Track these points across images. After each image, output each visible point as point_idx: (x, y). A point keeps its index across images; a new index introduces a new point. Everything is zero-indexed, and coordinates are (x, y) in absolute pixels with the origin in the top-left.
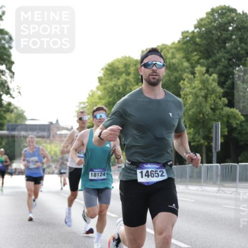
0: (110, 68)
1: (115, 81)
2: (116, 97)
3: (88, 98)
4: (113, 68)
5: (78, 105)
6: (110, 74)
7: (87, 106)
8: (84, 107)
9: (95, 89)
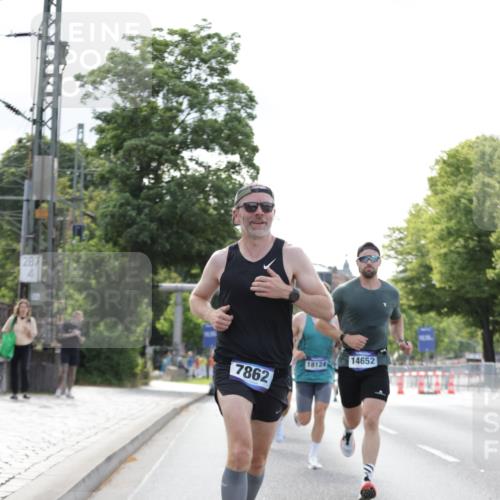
0: (451, 160)
1: (463, 186)
2: (464, 219)
3: (408, 221)
4: (458, 160)
5: (389, 232)
6: (452, 174)
7: (406, 236)
8: (401, 239)
9: (422, 203)
